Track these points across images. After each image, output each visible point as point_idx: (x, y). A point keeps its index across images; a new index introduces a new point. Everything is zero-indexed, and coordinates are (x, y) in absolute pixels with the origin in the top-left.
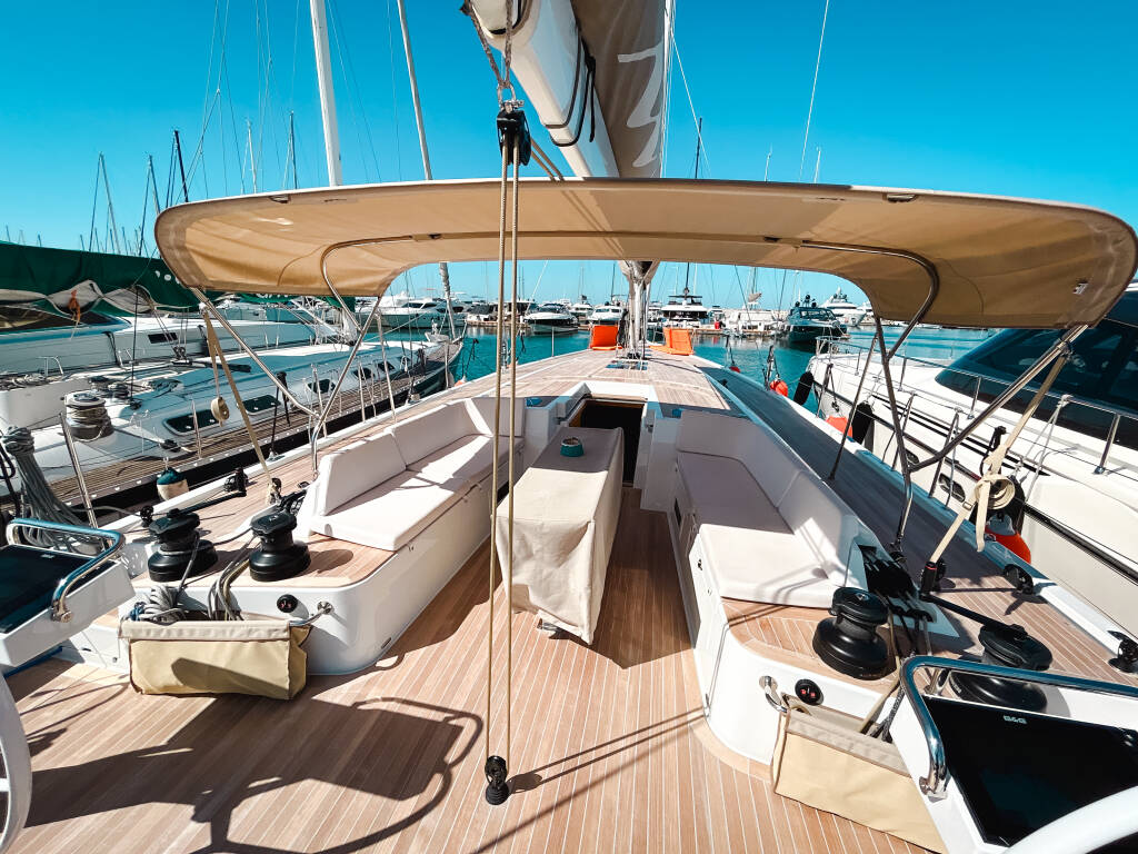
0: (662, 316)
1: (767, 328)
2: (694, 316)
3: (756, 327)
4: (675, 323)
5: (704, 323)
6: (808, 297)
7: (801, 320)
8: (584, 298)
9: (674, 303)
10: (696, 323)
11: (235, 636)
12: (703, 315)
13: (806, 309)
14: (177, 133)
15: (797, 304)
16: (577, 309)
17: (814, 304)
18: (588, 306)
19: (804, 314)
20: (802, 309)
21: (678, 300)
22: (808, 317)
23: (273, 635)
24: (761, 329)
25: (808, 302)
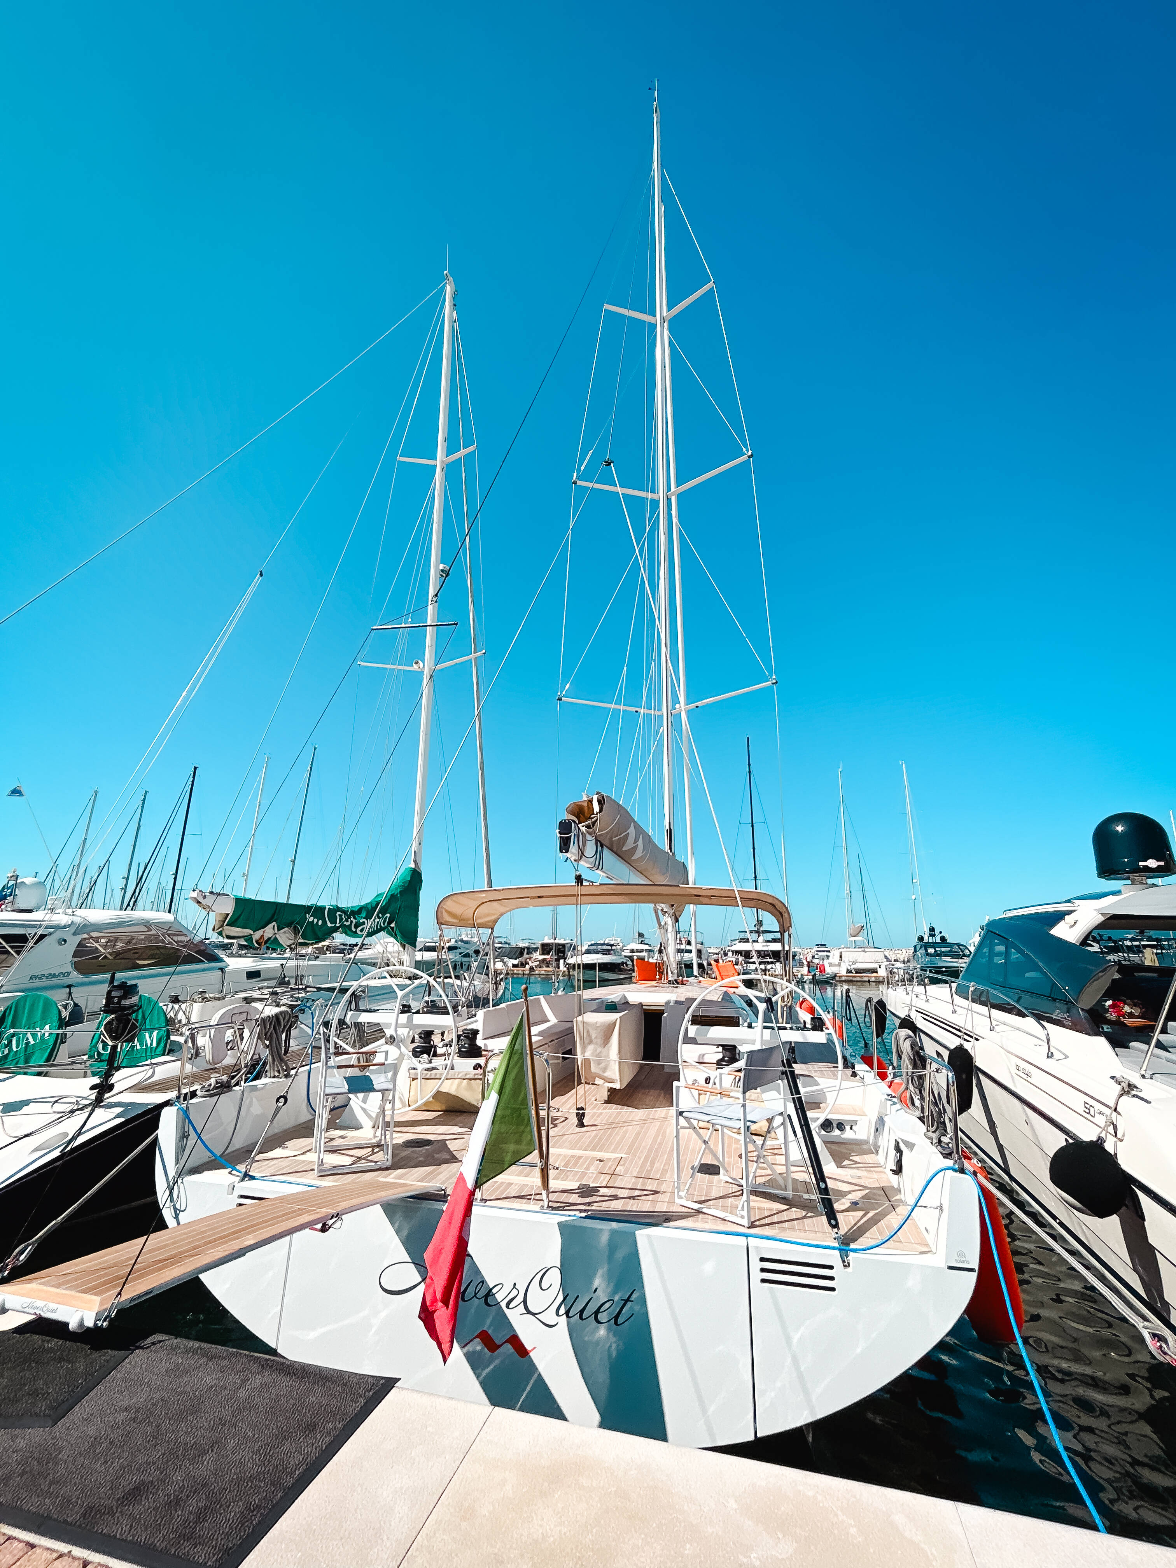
6: (932, 930)
7: (928, 959)
8: (641, 935)
9: (747, 941)
11: (459, 1077)
13: (934, 945)
14: (195, 768)
15: (921, 939)
17: (943, 939)
18: (647, 947)
19: (931, 951)
20: (927, 946)
22: (936, 954)
23: (476, 1077)
25: (934, 935)
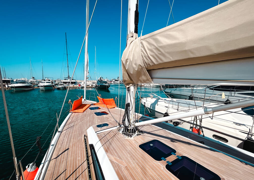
0: (63, 83)
1: (92, 85)
2: (72, 83)
3: (89, 85)
4: (67, 85)
5: (75, 85)
9: (66, 80)
10: (73, 85)
12: (74, 83)
16: (31, 81)
18: (36, 80)
21: (67, 79)
24: (90, 86)
